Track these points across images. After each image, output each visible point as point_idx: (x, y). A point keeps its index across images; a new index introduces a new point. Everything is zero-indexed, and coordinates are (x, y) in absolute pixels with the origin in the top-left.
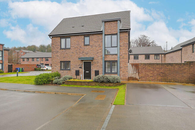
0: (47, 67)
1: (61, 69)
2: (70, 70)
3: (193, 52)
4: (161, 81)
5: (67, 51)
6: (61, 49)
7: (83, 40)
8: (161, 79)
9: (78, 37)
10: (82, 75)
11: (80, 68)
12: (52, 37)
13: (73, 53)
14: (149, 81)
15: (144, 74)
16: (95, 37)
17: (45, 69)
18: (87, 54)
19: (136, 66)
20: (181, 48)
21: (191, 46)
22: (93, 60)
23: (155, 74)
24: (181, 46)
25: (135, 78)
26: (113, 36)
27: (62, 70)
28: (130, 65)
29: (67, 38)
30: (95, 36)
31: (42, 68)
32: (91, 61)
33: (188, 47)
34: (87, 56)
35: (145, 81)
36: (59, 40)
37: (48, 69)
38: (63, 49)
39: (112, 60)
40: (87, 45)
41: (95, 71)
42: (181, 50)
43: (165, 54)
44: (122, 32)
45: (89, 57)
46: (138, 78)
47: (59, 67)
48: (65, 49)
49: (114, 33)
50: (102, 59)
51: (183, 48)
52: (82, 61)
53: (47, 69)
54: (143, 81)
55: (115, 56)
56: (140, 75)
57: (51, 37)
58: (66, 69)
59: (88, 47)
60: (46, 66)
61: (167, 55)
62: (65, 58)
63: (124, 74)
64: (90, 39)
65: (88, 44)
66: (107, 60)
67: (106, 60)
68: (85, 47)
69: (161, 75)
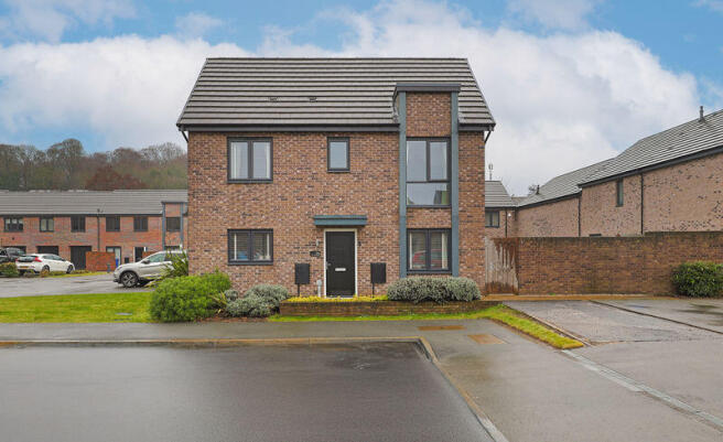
0: (44, 261)
1: (231, 263)
2: (270, 263)
3: (619, 204)
4: (583, 293)
5: (259, 191)
6: (230, 181)
7: (323, 153)
8: (583, 286)
9: (303, 138)
10: (321, 282)
11: (312, 253)
12: (190, 133)
13: (283, 198)
14: (550, 292)
15: (534, 272)
16: (370, 145)
17: (37, 266)
18: (338, 204)
19: (510, 246)
20: (578, 190)
21: (614, 185)
22: (363, 226)
23: (567, 272)
24: (579, 185)
25: (507, 285)
26: (434, 145)
27: (238, 264)
28: (492, 242)
29: (257, 139)
30: (370, 140)
31: (18, 265)
32: (355, 230)
33: (603, 187)
34: (341, 212)
35: (538, 293)
36: (225, 146)
37: (52, 269)
38: (239, 182)
39: (432, 226)
40: (338, 172)
41: (372, 265)
42: (578, 195)
43: (516, 210)
44: (466, 132)
45: (349, 215)
46: (516, 286)
47: (225, 254)
48: (250, 181)
49: (439, 134)
50: (397, 222)
51: (586, 193)
52: (321, 228)
53: (47, 267)
54: (529, 293)
55: (442, 211)
56: (522, 274)
57: (186, 133)
58: (252, 262)
59: (342, 178)
60: (40, 256)
61: (524, 215)
62: (248, 219)
63: (473, 272)
64: (352, 150)
65: (345, 166)
66: (413, 226)
67: (410, 226)
68: (333, 178)
69: (583, 274)
